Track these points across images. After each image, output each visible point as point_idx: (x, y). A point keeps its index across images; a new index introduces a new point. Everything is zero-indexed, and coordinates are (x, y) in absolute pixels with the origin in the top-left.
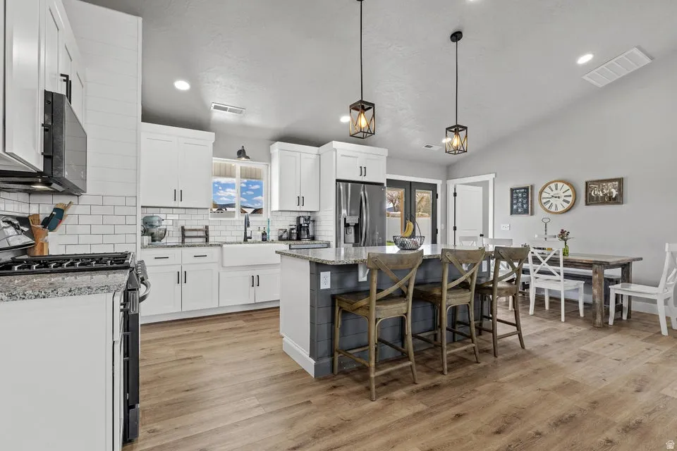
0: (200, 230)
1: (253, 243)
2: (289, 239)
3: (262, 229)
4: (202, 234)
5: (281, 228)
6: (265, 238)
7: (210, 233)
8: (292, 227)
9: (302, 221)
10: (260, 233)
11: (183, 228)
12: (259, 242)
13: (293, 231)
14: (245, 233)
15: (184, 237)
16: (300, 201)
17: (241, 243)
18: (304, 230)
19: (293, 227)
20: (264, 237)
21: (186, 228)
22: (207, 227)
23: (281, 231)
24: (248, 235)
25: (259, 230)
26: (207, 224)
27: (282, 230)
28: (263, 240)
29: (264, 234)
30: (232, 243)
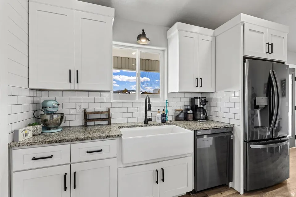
0: (102, 113)
1: (154, 125)
2: (186, 119)
3: (161, 110)
4: (104, 116)
5: (177, 108)
6: (164, 121)
7: (112, 116)
8: (186, 107)
9: (198, 102)
10: (159, 115)
11: (85, 111)
12: (159, 124)
13: (189, 112)
14: (146, 115)
15: (86, 120)
16: (199, 82)
17: (142, 126)
18: (200, 111)
19: (189, 107)
20: (164, 118)
21: (87, 111)
22: (109, 110)
23: (178, 112)
24: (149, 117)
25: (159, 112)
26: (109, 107)
27: (179, 110)
28: (162, 122)
29: (164, 116)
30: (133, 126)
